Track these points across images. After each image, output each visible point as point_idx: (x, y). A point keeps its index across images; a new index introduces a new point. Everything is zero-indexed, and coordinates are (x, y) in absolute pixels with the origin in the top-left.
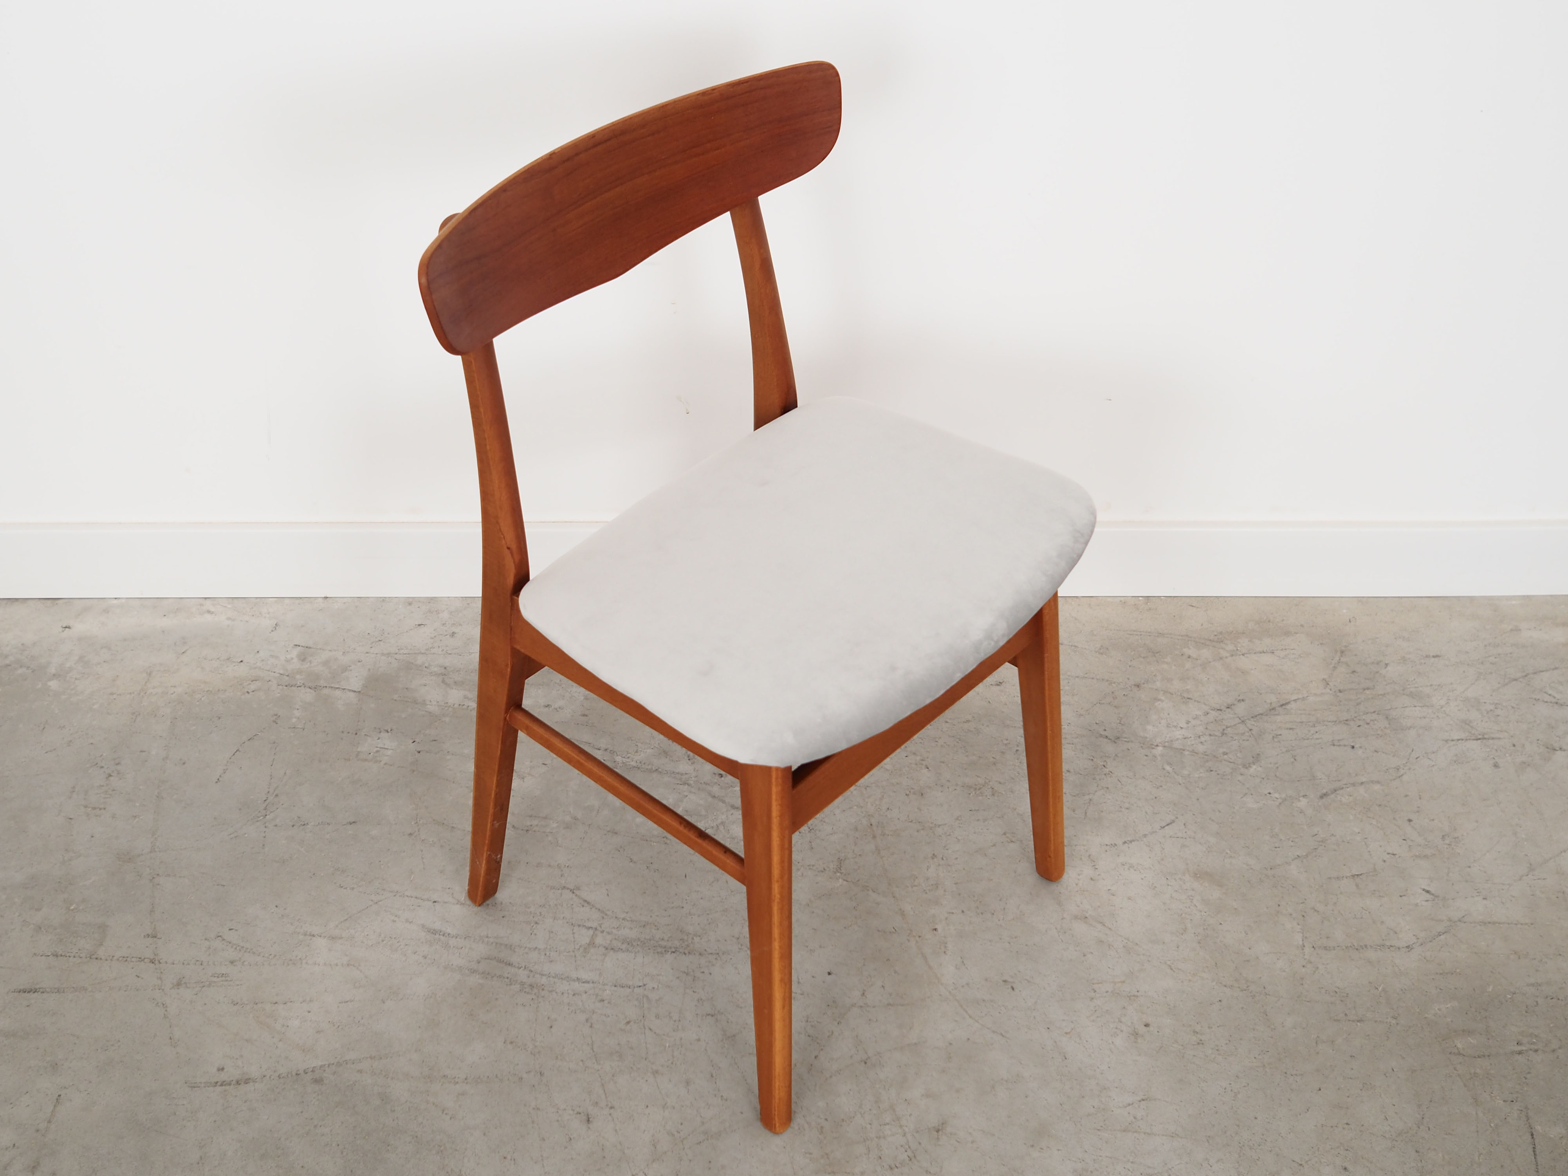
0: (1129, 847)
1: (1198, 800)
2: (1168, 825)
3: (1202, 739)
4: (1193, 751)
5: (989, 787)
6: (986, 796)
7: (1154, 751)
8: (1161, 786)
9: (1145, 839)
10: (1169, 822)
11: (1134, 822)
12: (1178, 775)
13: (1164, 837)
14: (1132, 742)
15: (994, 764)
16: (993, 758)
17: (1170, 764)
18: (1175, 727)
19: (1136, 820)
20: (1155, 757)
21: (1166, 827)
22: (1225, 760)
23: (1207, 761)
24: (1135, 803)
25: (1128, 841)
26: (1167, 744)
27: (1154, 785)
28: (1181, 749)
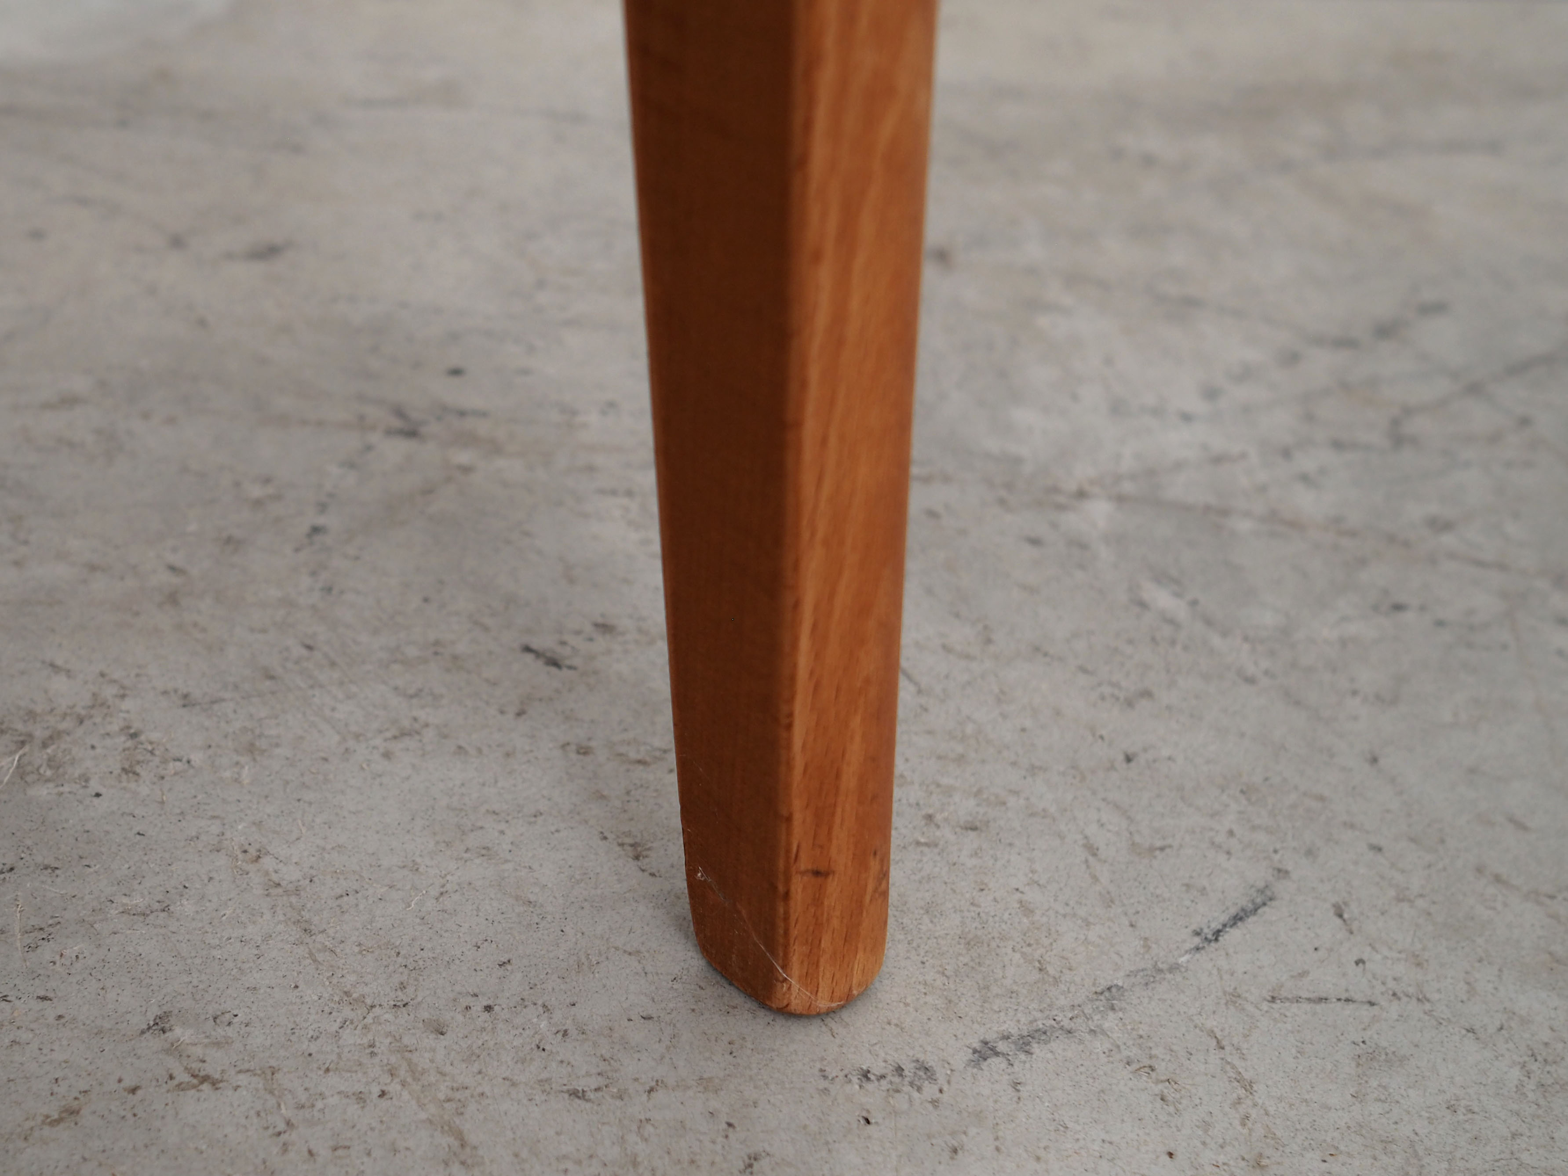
0: (1016, 1085)
1: (1374, 760)
2: (1237, 919)
3: (1307, 462)
4: (1273, 517)
5: (115, 728)
6: (85, 779)
7: (1071, 521)
8: (1147, 694)
9: (1110, 1022)
10: (1238, 900)
11: (1026, 909)
12: (1225, 634)
13: (1234, 998)
14: (947, 479)
15: (172, 599)
16: (172, 569)
17: (1161, 578)
18: (1157, 412)
19: (1032, 896)
20: (1083, 546)
21: (1233, 936)
22: (1452, 556)
23: (1362, 562)
24: (1016, 793)
25: (1006, 1037)
26: (1128, 487)
27: (1107, 690)
28: (1207, 509)
